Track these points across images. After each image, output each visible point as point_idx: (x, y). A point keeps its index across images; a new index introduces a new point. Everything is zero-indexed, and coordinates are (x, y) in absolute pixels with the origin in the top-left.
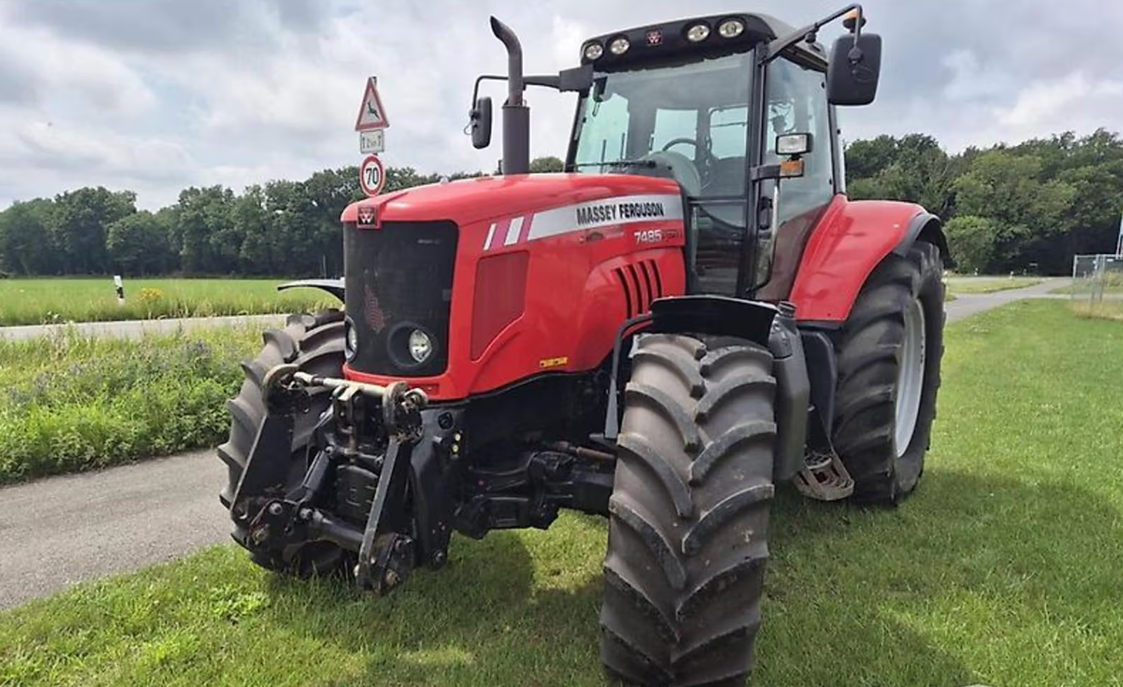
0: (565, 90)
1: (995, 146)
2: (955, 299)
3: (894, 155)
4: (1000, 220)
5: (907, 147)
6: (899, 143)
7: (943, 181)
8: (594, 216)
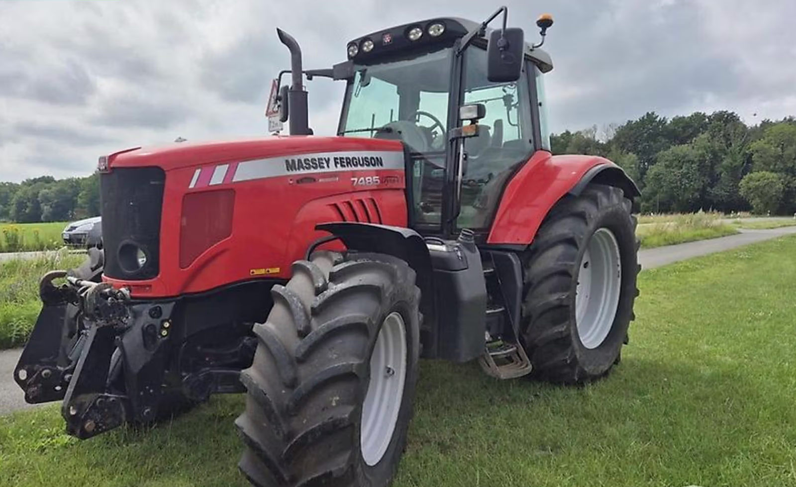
0: (338, 79)
1: (785, 119)
2: (739, 233)
3: (705, 127)
4: (787, 175)
5: (715, 121)
6: (709, 117)
7: (743, 145)
8: (304, 165)
